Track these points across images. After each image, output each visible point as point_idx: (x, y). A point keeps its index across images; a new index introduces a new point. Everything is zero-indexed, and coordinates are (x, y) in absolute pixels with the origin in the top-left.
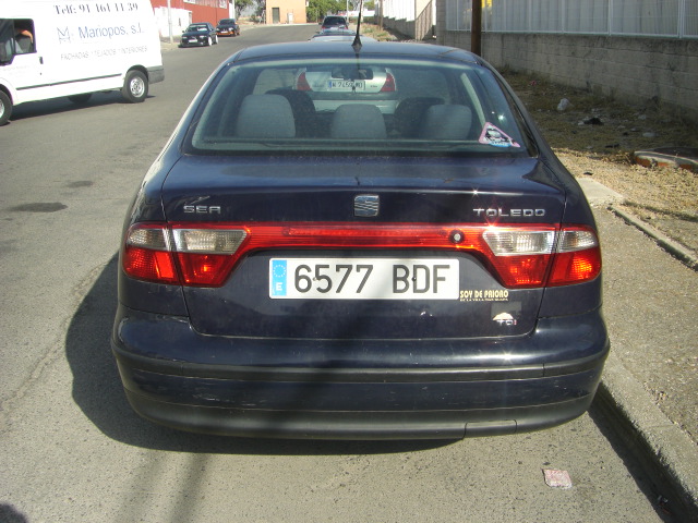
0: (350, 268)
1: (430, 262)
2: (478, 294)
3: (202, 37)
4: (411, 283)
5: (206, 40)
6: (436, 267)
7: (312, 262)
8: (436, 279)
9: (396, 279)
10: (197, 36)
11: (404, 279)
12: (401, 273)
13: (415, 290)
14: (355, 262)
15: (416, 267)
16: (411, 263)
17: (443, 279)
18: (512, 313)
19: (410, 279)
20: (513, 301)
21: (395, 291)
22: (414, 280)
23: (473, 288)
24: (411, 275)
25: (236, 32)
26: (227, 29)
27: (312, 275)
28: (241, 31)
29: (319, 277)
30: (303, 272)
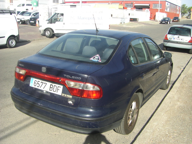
0: (43, 83)
1: (57, 85)
2: (66, 95)
3: (166, 21)
4: (53, 89)
5: (167, 22)
6: (58, 87)
7: (37, 80)
8: (58, 89)
9: (50, 87)
10: (165, 21)
11: (52, 88)
12: (52, 86)
13: (53, 91)
14: (44, 82)
15: (54, 86)
16: (54, 85)
17: (59, 90)
18: (72, 102)
19: (53, 88)
20: (73, 99)
21: (50, 90)
22: (54, 89)
23: (65, 93)
24: (53, 87)
25: (178, 20)
26: (176, 20)
27: (37, 83)
28: (180, 20)
29: (38, 84)
30: (36, 82)
